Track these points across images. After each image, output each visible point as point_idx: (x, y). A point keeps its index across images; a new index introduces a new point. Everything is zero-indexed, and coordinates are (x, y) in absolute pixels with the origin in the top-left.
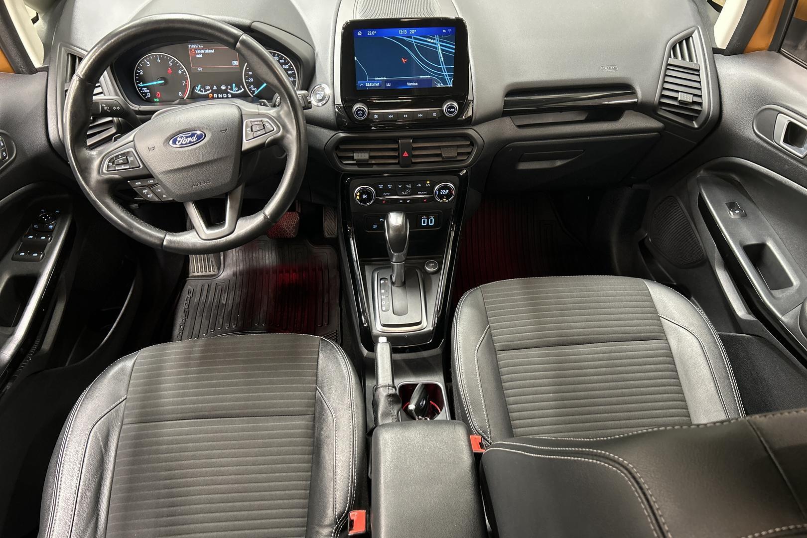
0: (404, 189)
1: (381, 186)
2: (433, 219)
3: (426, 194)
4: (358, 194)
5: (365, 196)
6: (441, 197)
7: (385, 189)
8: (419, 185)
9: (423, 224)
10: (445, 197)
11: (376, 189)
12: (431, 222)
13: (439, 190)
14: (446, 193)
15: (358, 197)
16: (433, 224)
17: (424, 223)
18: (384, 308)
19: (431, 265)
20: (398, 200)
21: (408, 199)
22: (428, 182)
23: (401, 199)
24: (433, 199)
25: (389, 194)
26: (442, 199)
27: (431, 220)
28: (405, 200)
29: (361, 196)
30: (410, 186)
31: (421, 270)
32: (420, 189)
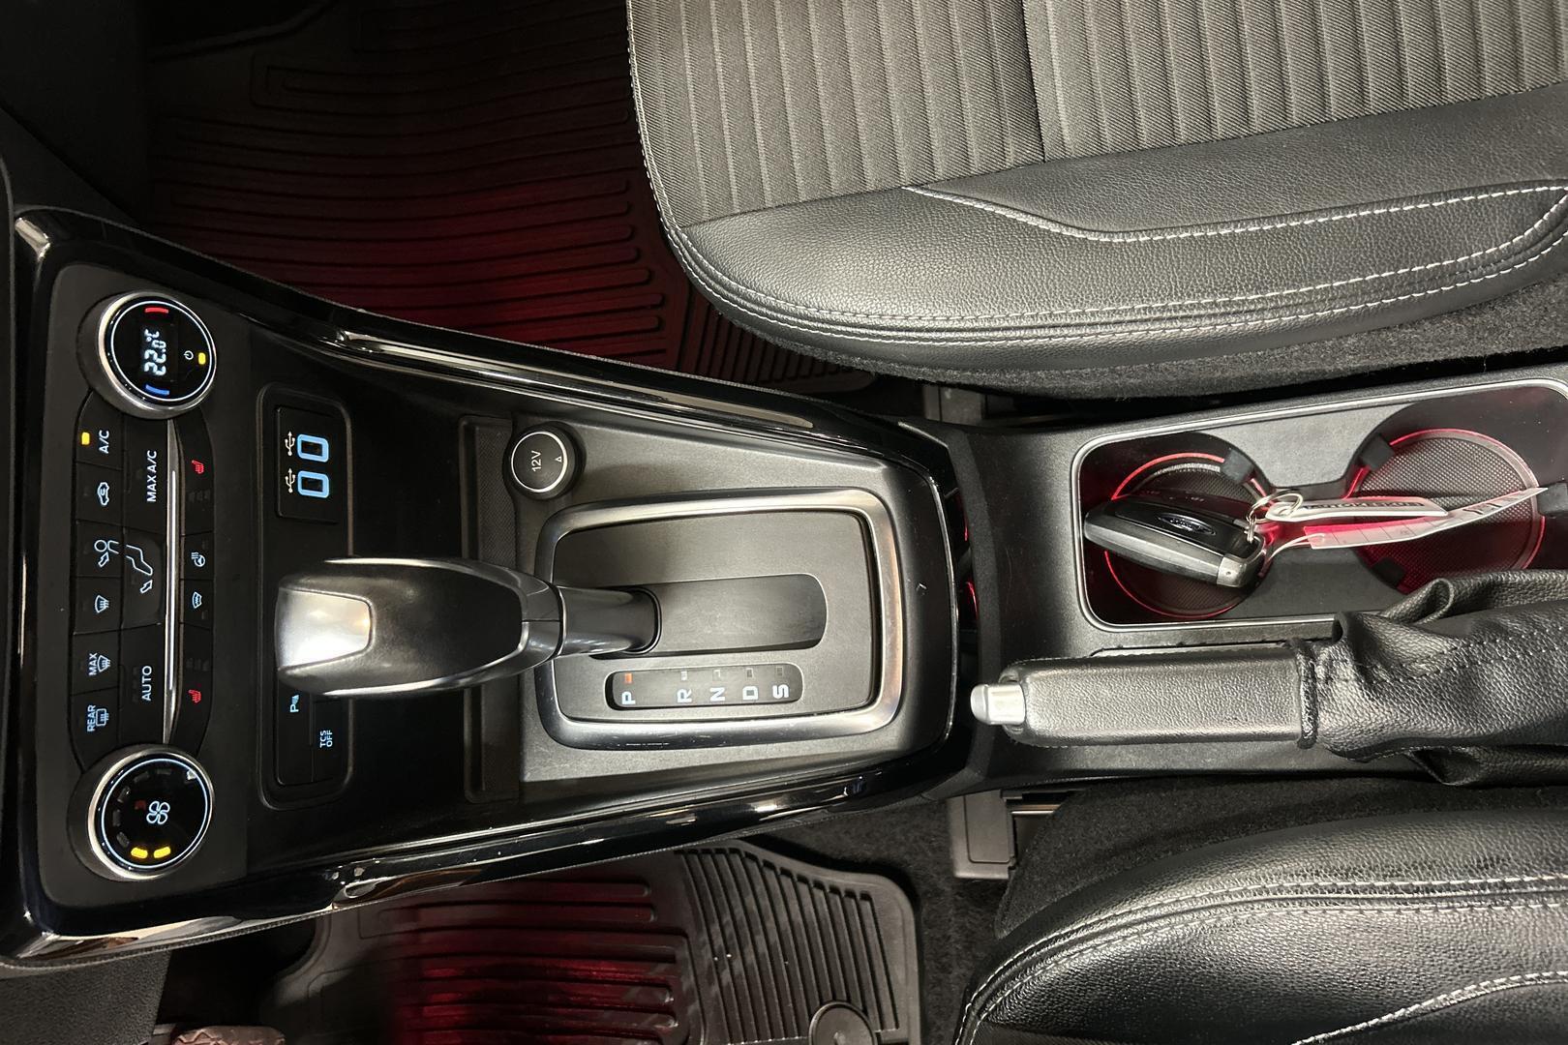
0: (120, 581)
1: (96, 718)
2: (302, 438)
3: (162, 462)
4: (139, 853)
5: (158, 813)
6: (182, 377)
7: (117, 690)
8: (103, 492)
9: (325, 493)
10: (188, 355)
11: (110, 744)
12: (315, 449)
13: (140, 379)
14: (163, 345)
15: (163, 852)
16: (324, 443)
17: (316, 485)
18: (782, 691)
19: (536, 464)
20: (189, 620)
21: (186, 564)
22: (86, 438)
23: (184, 599)
24: (189, 424)
25: (147, 671)
26: (199, 373)
27: (308, 448)
28: (191, 579)
29: (152, 837)
30: (105, 551)
31: (557, 517)
32: (129, 486)
